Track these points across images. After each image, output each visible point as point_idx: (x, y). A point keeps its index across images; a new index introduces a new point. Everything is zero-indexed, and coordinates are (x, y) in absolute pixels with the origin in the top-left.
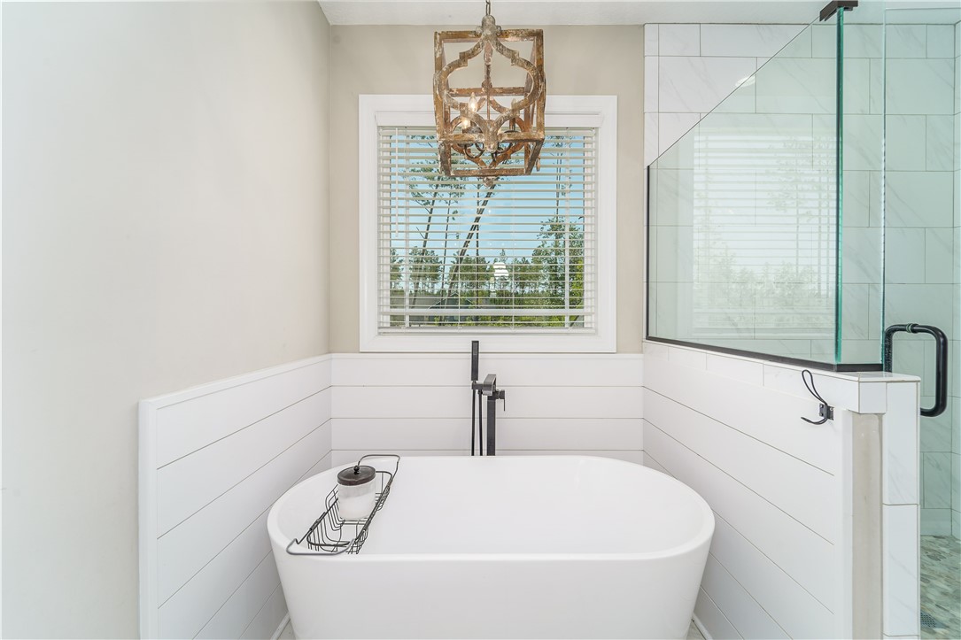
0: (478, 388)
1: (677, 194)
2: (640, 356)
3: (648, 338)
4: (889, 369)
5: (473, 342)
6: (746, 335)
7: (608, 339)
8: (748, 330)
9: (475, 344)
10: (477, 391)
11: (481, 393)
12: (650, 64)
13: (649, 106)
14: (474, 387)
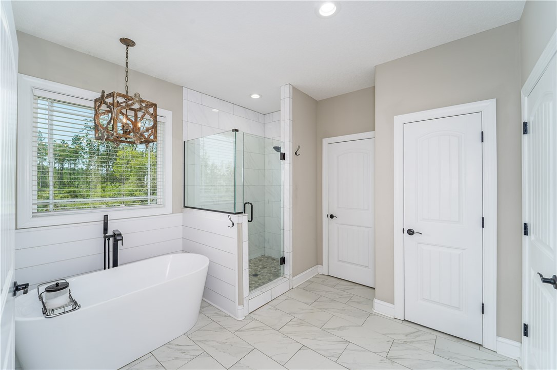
0: (106, 238)
1: (194, 153)
2: (182, 214)
3: (184, 207)
4: (245, 213)
5: (105, 216)
6: (215, 203)
7: (169, 208)
8: (216, 201)
9: (106, 217)
10: (107, 239)
11: (109, 240)
12: (185, 102)
13: (185, 119)
14: (105, 237)
